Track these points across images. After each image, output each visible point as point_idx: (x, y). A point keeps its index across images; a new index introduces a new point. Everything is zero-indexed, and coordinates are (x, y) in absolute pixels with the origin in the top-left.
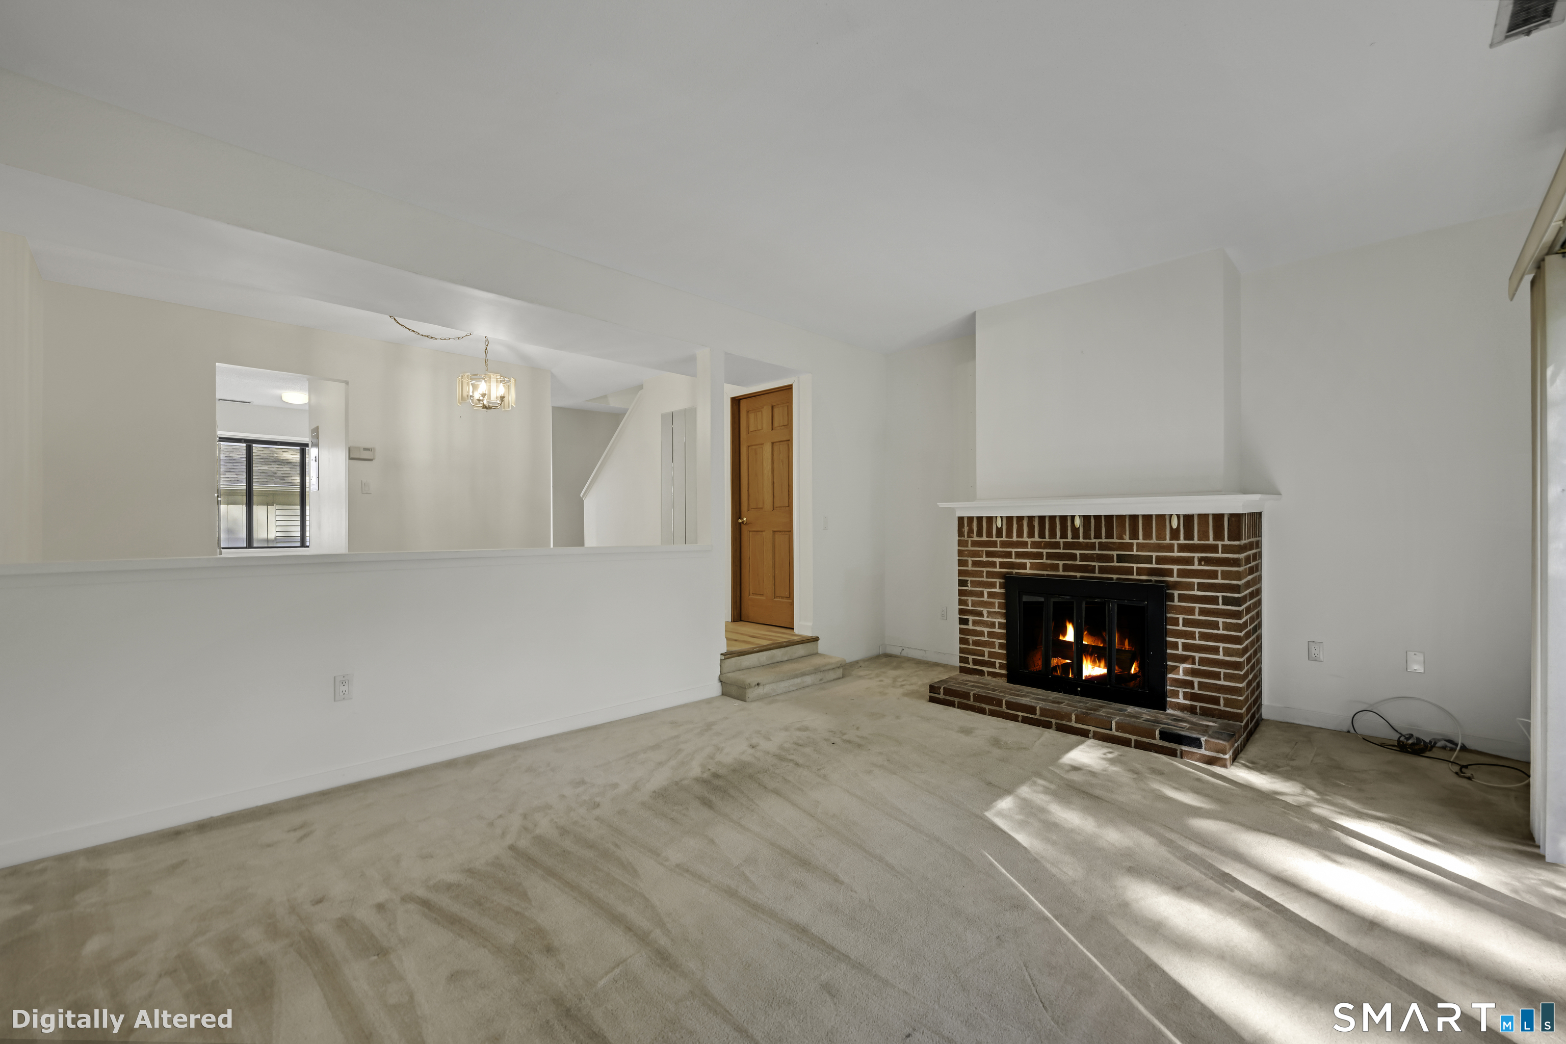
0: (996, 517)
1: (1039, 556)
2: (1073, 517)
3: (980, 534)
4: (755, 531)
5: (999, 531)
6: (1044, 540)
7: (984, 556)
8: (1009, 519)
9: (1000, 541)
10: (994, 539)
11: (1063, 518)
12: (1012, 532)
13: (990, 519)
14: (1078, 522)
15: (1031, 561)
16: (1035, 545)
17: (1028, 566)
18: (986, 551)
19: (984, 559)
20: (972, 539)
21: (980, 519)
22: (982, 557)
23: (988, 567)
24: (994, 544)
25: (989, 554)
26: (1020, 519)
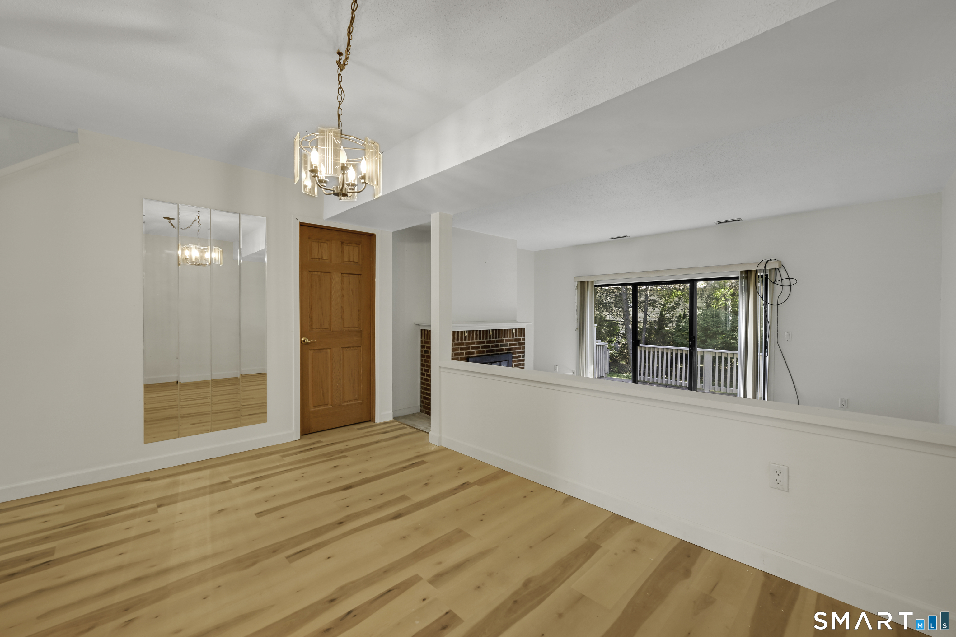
0: (465, 331)
1: (478, 347)
2: (489, 330)
3: (458, 340)
4: (317, 349)
5: (465, 337)
6: (480, 340)
7: (459, 350)
8: (469, 332)
9: (466, 343)
10: (463, 341)
11: (487, 331)
12: (470, 338)
13: (462, 332)
14: (491, 332)
15: (476, 350)
16: (478, 343)
17: (475, 352)
18: (460, 348)
19: (459, 352)
20: (454, 342)
21: (458, 332)
22: (458, 351)
23: (461, 355)
24: (463, 344)
25: (462, 349)
26: (473, 331)
